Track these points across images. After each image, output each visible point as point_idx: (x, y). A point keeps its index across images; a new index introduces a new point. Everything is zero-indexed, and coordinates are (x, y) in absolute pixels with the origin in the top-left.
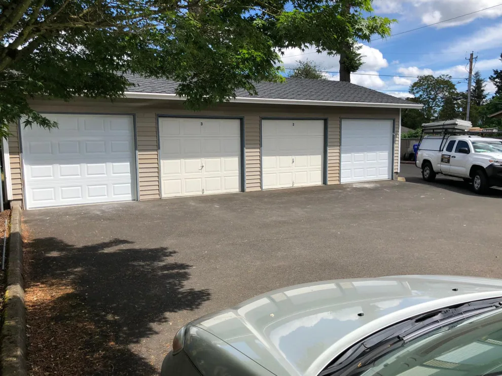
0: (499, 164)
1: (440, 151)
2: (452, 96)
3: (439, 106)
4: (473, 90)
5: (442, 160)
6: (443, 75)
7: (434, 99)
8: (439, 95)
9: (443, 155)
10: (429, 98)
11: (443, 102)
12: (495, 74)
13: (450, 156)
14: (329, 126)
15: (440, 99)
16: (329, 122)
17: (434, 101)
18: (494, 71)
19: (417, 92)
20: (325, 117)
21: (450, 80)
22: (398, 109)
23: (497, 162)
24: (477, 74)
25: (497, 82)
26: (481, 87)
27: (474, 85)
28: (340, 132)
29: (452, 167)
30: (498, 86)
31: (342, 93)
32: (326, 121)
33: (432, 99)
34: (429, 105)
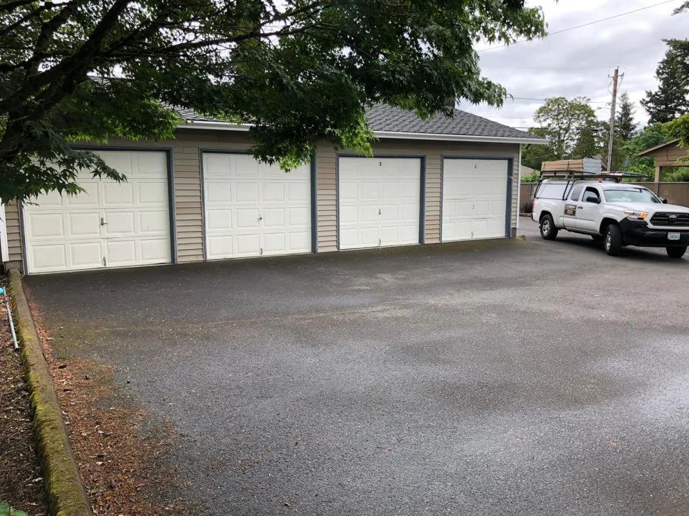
0: (636, 217)
1: (563, 200)
2: (589, 126)
3: (572, 140)
4: (619, 118)
5: (566, 212)
6: (579, 98)
7: (567, 130)
8: (574, 124)
9: (567, 205)
10: (560, 128)
11: (578, 133)
12: (649, 96)
13: (576, 206)
14: (427, 166)
15: (575, 130)
16: (427, 162)
17: (566, 133)
18: (647, 92)
19: (545, 120)
20: (422, 154)
21: (588, 104)
22: (518, 145)
23: (634, 214)
24: (624, 96)
25: (650, 108)
26: (629, 115)
27: (620, 110)
28: (442, 175)
29: (578, 221)
30: (651, 113)
31: (444, 123)
32: (423, 159)
33: (564, 129)
34: (559, 138)
